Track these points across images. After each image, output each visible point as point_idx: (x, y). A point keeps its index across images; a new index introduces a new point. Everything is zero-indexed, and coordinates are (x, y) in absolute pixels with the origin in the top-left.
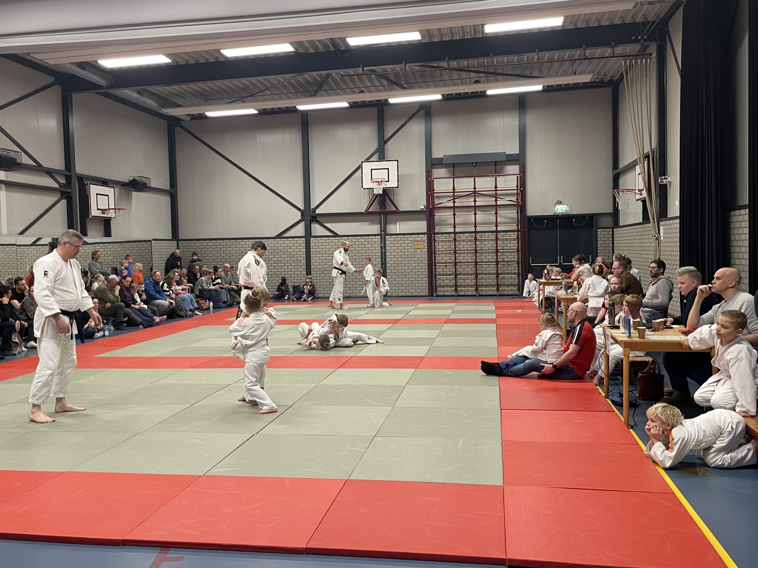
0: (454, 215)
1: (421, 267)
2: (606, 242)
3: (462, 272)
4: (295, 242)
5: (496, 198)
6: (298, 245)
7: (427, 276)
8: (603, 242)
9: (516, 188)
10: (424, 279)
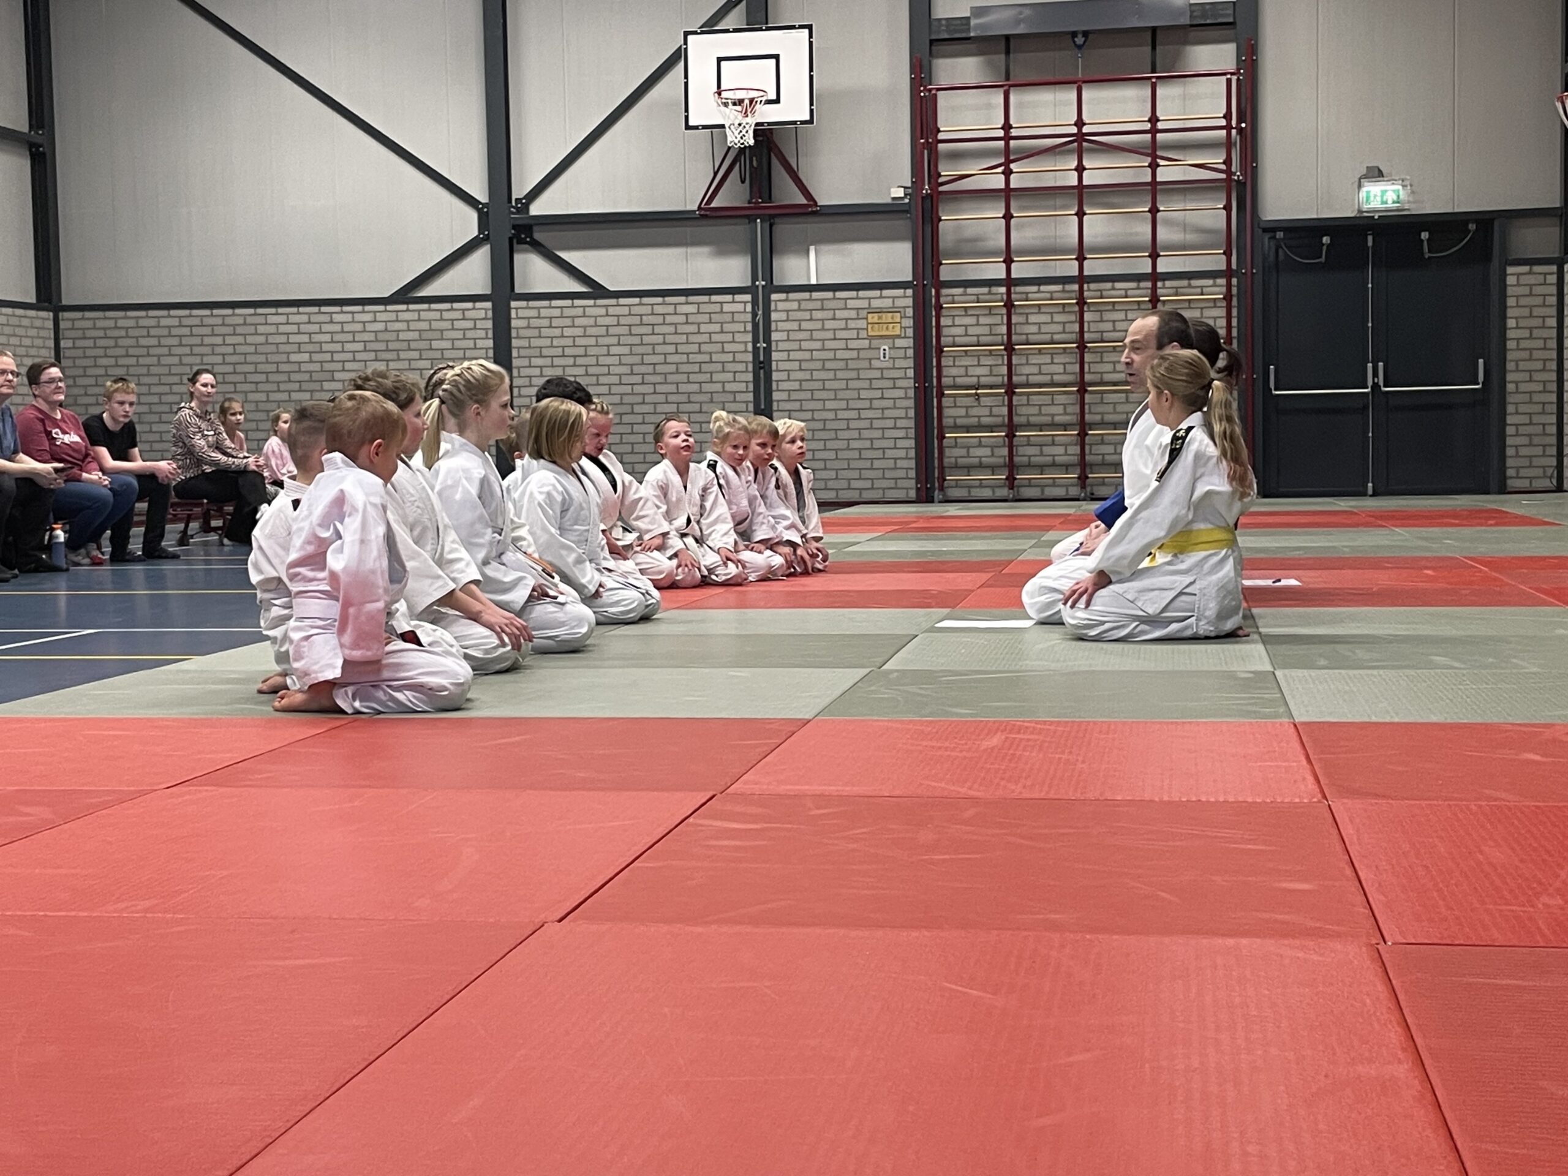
0: (1008, 217)
1: (890, 403)
2: (1537, 312)
3: (1033, 419)
4: (458, 314)
5: (1154, 157)
6: (469, 324)
7: (912, 433)
8: (1526, 312)
9: (1223, 122)
10: (900, 443)
